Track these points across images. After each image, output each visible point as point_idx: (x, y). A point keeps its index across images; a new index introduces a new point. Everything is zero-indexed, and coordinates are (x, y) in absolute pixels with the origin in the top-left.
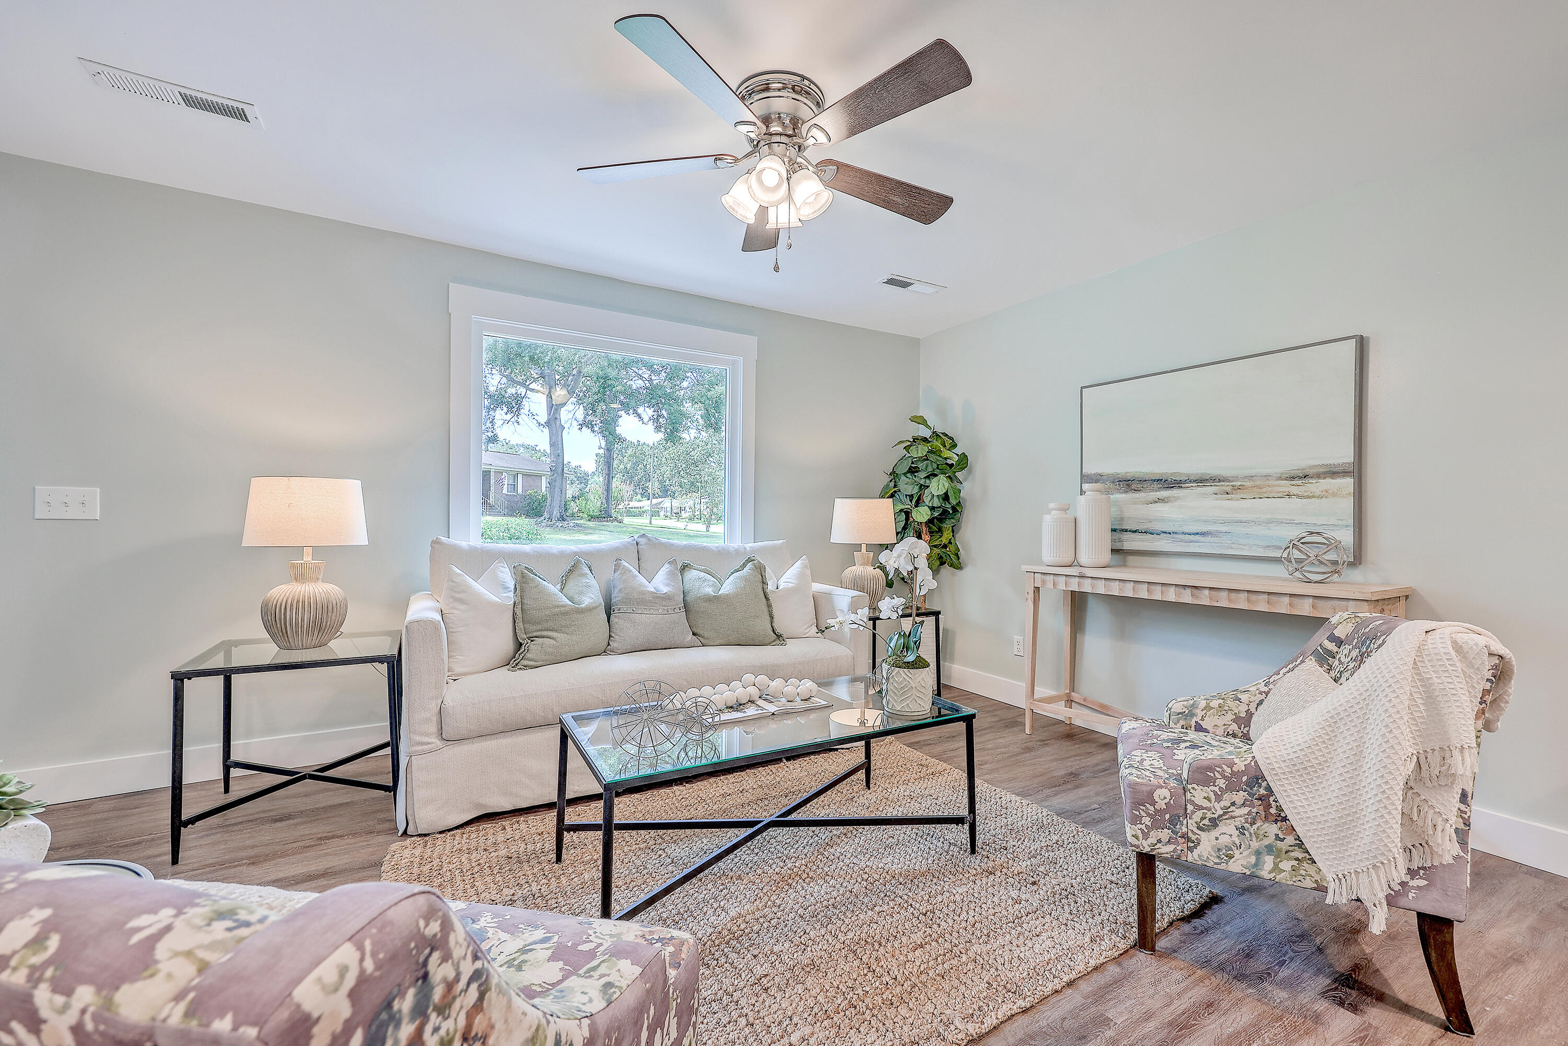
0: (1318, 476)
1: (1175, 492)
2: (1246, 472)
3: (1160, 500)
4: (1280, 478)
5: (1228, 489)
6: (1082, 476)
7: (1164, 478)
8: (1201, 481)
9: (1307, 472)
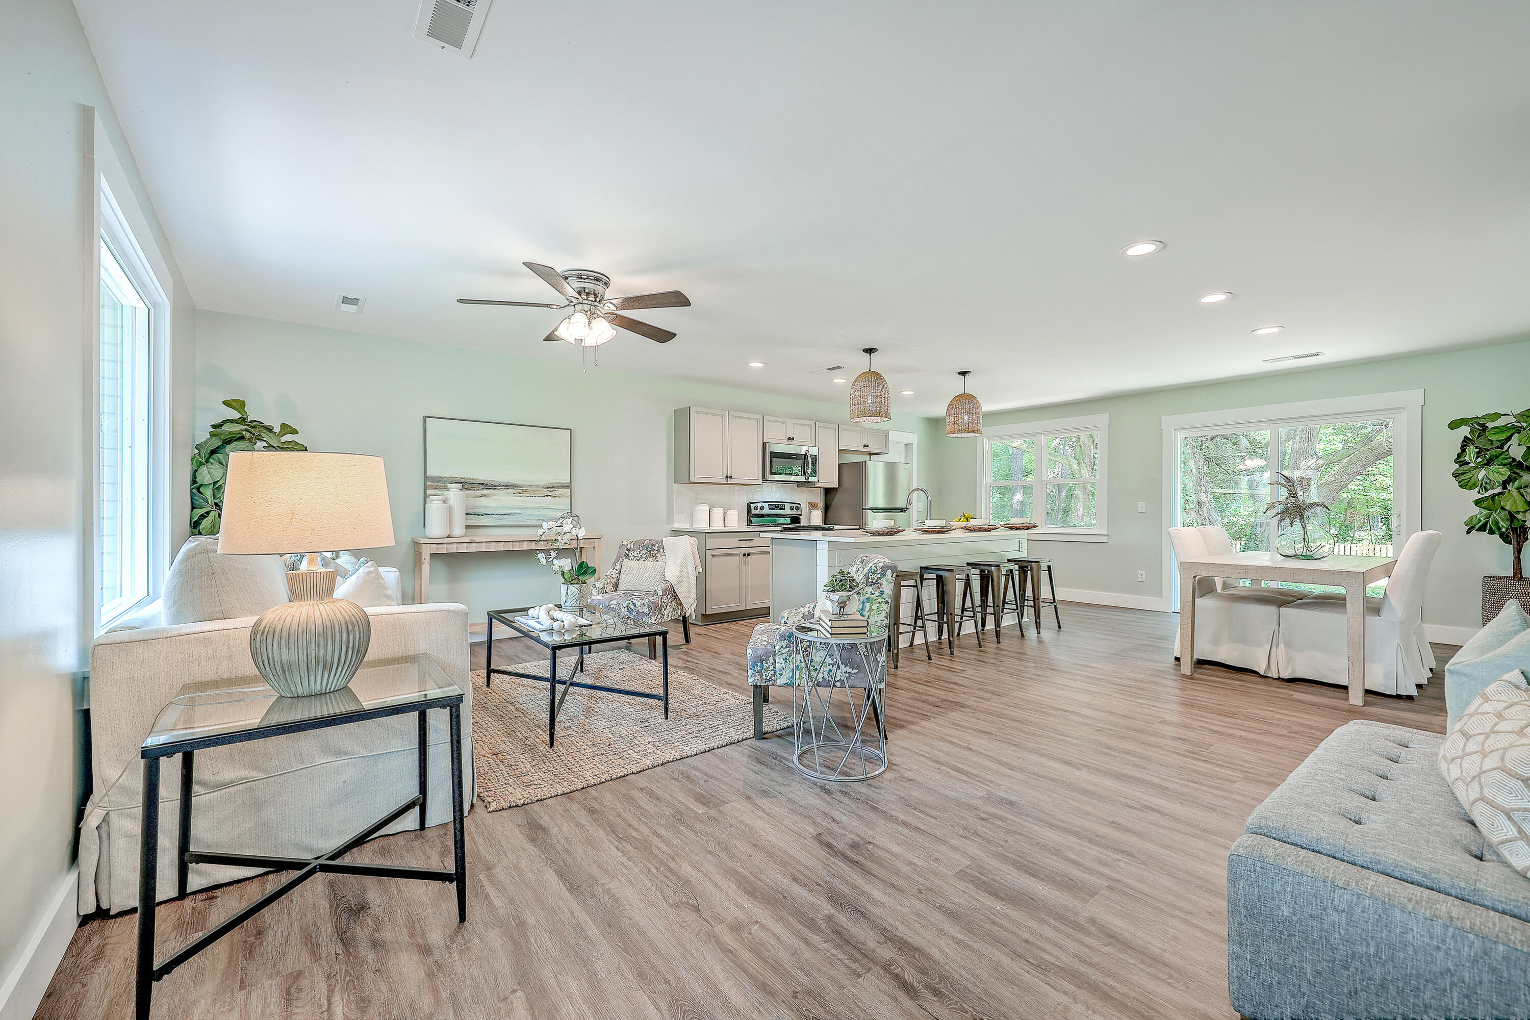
0: (558, 487)
1: (492, 491)
2: (529, 483)
3: (483, 496)
4: (543, 488)
5: (521, 491)
6: (426, 478)
7: (486, 483)
8: (507, 486)
9: (555, 485)
